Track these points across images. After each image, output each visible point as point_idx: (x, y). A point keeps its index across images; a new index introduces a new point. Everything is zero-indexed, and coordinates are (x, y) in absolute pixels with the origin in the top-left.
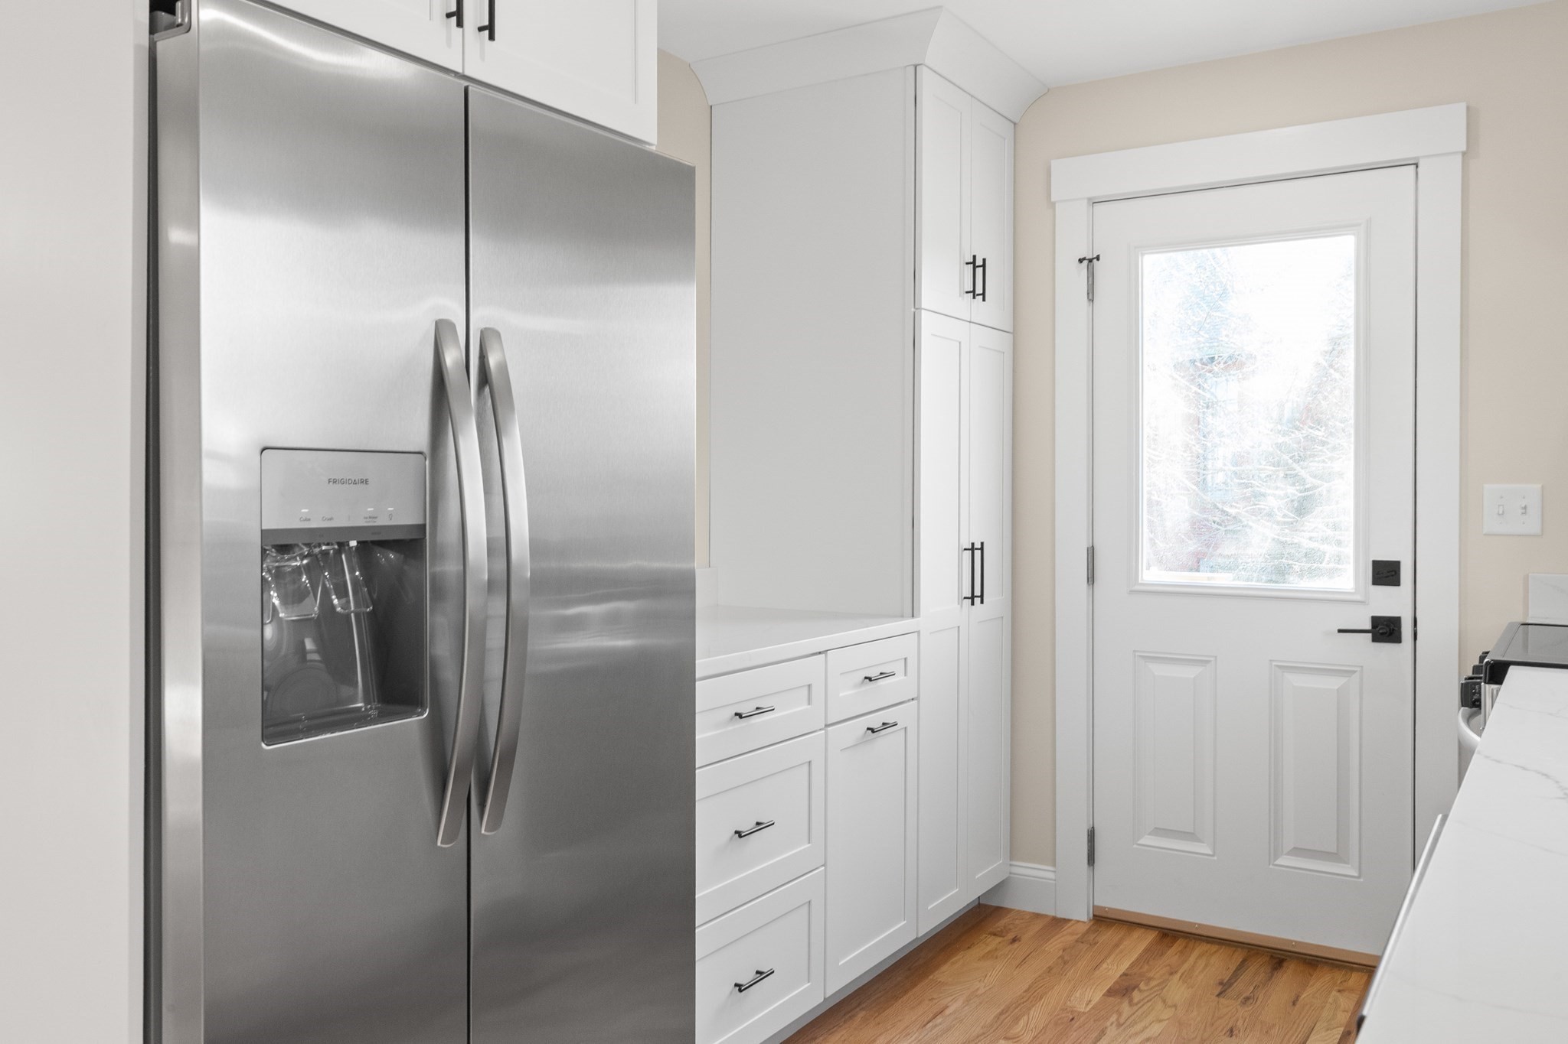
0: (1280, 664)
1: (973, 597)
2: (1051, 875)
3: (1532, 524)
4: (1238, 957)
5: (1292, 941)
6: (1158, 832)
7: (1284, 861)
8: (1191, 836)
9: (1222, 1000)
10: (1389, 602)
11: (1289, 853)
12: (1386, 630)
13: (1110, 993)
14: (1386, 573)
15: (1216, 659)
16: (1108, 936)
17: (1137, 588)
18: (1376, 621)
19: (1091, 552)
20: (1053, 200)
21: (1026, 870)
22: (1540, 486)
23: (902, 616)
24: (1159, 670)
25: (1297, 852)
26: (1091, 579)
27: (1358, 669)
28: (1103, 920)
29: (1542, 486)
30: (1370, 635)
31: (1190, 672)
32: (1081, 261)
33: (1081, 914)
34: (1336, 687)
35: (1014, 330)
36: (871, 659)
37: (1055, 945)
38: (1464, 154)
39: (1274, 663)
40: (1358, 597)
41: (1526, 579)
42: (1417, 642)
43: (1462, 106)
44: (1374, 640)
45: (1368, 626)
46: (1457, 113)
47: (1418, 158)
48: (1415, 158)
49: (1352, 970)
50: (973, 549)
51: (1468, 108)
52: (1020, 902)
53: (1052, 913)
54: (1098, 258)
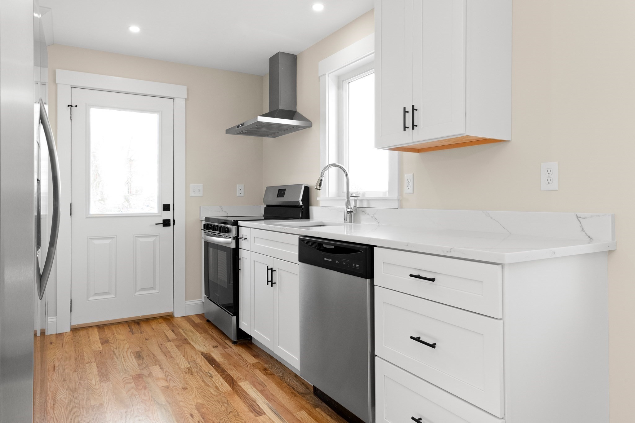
0: (137, 236)
2: (55, 320)
3: (201, 194)
5: (140, 316)
6: (96, 295)
7: (137, 293)
8: (108, 293)
10: (167, 215)
11: (139, 291)
12: (166, 223)
14: (166, 208)
15: (116, 237)
16: (77, 333)
17: (89, 216)
18: (164, 221)
19: (71, 205)
20: (57, 82)
22: (202, 184)
24: (96, 242)
25: (142, 290)
26: (71, 214)
27: (159, 234)
28: (75, 330)
29: (203, 185)
30: (162, 225)
31: (108, 242)
32: (69, 106)
33: (68, 330)
34: (153, 240)
38: (186, 99)
39: (135, 236)
40: (159, 215)
41: (200, 208)
42: (175, 226)
43: (186, 87)
44: (164, 226)
45: (162, 222)
46: (184, 88)
47: (175, 98)
48: (174, 97)
53: (56, 333)
54: (74, 105)
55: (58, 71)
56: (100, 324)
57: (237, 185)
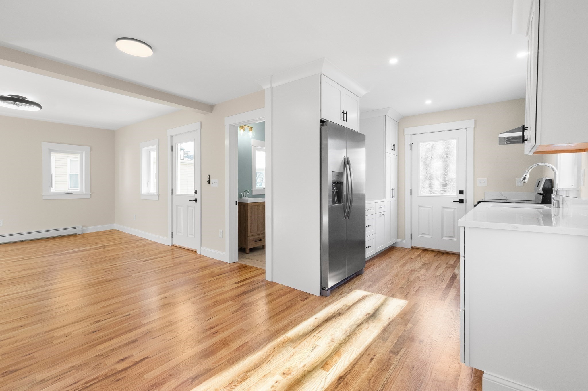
0: (443, 207)
1: (393, 197)
2: (404, 241)
3: (485, 185)
4: (437, 253)
6: (423, 234)
8: (428, 235)
9: (435, 257)
10: (462, 197)
11: (445, 237)
12: (461, 201)
13: (417, 256)
14: (461, 193)
15: (432, 206)
16: (414, 250)
17: (419, 195)
18: (459, 200)
19: (411, 190)
20: (405, 134)
21: (400, 241)
23: (383, 199)
24: (423, 208)
25: (446, 236)
26: (411, 194)
27: (457, 208)
28: (413, 248)
29: (487, 179)
31: (428, 209)
32: (409, 144)
33: (410, 247)
34: (453, 211)
35: (398, 154)
36: (381, 204)
37: (406, 251)
38: (474, 127)
40: (456, 196)
41: (484, 193)
42: (467, 203)
43: (474, 120)
44: (459, 203)
45: (458, 201)
46: (473, 121)
48: (466, 128)
49: (456, 255)
50: (393, 189)
51: (475, 120)
52: (398, 246)
53: (404, 247)
54: (412, 144)
55: (405, 129)
56: (424, 249)
57: (517, 178)
